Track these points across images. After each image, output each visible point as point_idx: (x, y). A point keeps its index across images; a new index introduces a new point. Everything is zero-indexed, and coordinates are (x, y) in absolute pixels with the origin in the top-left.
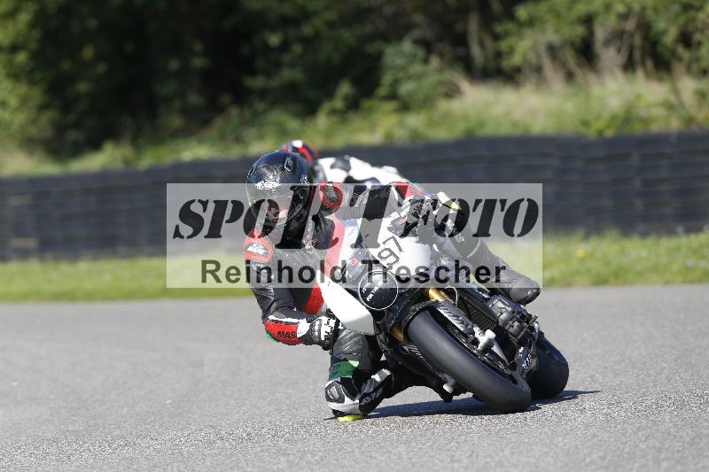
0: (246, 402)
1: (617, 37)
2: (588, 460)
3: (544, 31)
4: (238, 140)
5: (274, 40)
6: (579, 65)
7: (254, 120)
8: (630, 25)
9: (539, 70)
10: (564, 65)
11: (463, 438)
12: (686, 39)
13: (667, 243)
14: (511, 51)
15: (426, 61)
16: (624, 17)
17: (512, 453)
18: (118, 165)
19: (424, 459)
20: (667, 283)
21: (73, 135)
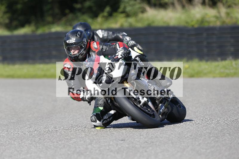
0: (71, 114)
6: (187, 3)
9: (173, 4)
10: (182, 3)
13: (214, 64)
20: (214, 77)
21: (15, 23)
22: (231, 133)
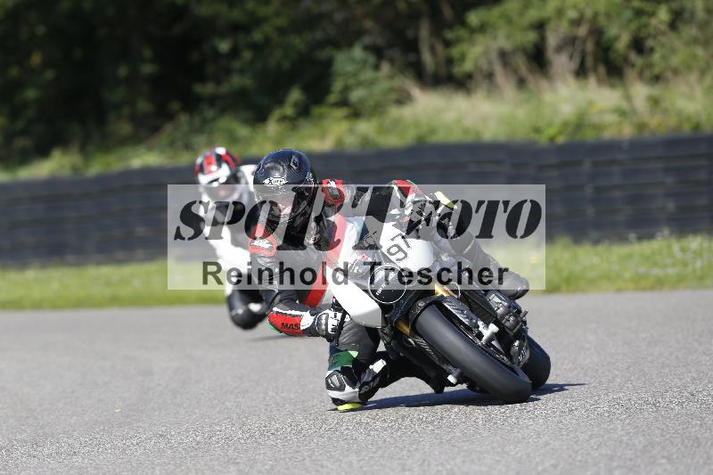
0: (197, 411)
1: (569, 42)
2: (540, 468)
3: (495, 38)
4: (188, 147)
5: (224, 46)
6: (531, 71)
7: (204, 127)
8: (582, 31)
9: (490, 76)
10: (515, 71)
11: (414, 446)
12: (638, 45)
13: (619, 250)
14: (463, 58)
15: (377, 67)
16: (576, 23)
17: (464, 462)
18: (66, 172)
19: (375, 467)
20: (619, 290)
21: (21, 143)
22: (675, 456)
